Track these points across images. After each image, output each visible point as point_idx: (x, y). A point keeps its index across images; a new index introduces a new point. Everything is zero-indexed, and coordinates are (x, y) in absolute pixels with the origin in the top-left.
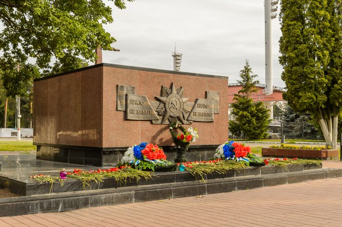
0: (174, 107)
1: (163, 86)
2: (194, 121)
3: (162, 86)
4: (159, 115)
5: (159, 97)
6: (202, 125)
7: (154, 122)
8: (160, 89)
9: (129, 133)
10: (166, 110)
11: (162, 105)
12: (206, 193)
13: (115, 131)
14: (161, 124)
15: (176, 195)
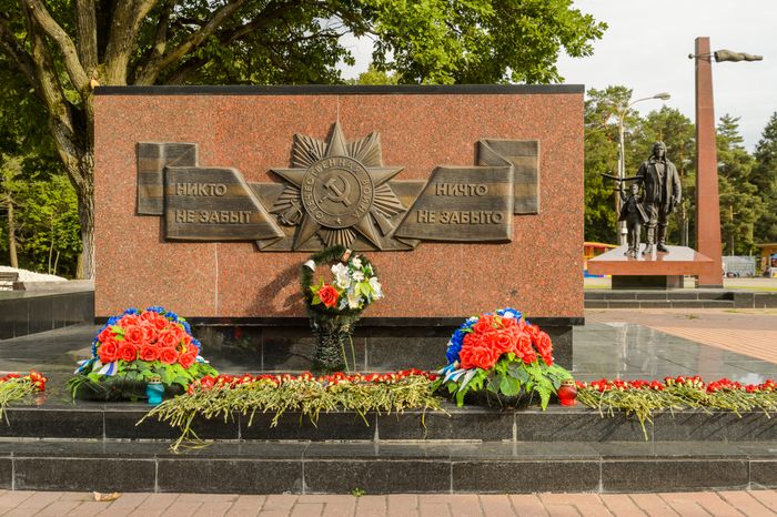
0: (334, 197)
1: (300, 136)
2: (424, 241)
3: (296, 138)
4: (281, 224)
5: (283, 169)
6: (462, 252)
7: (262, 245)
8: (288, 146)
9: (180, 277)
10: (303, 209)
11: (292, 194)
12: (156, 487)
13: (134, 271)
14: (293, 251)
15: (27, 482)
